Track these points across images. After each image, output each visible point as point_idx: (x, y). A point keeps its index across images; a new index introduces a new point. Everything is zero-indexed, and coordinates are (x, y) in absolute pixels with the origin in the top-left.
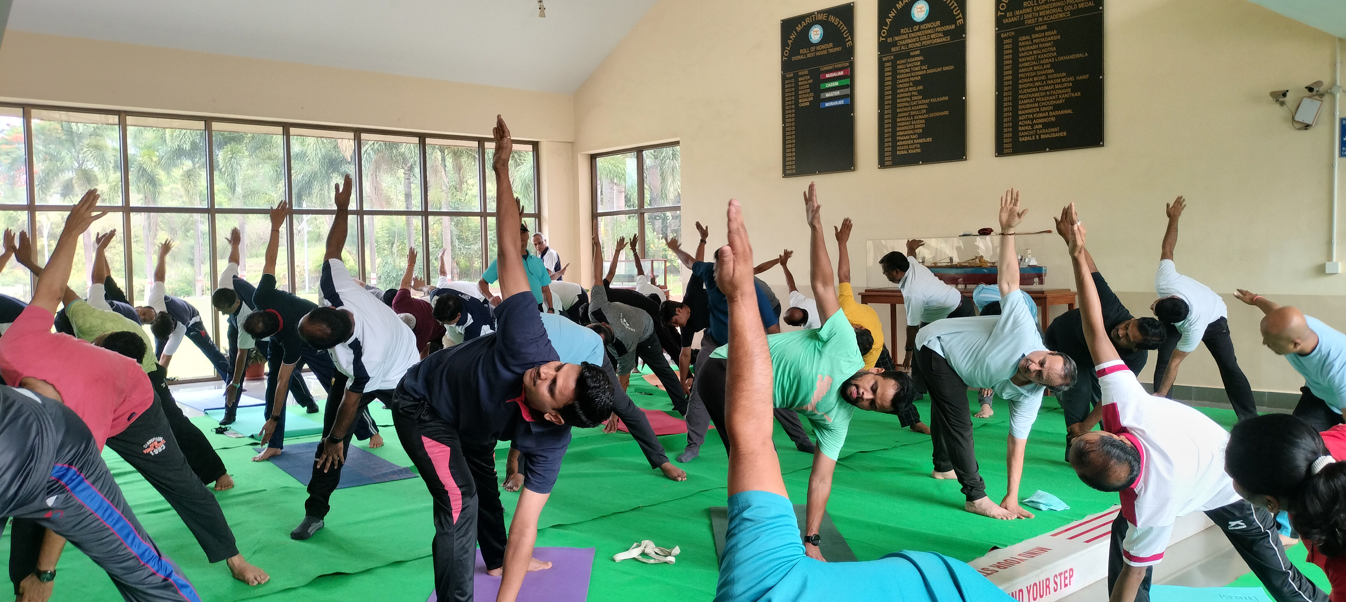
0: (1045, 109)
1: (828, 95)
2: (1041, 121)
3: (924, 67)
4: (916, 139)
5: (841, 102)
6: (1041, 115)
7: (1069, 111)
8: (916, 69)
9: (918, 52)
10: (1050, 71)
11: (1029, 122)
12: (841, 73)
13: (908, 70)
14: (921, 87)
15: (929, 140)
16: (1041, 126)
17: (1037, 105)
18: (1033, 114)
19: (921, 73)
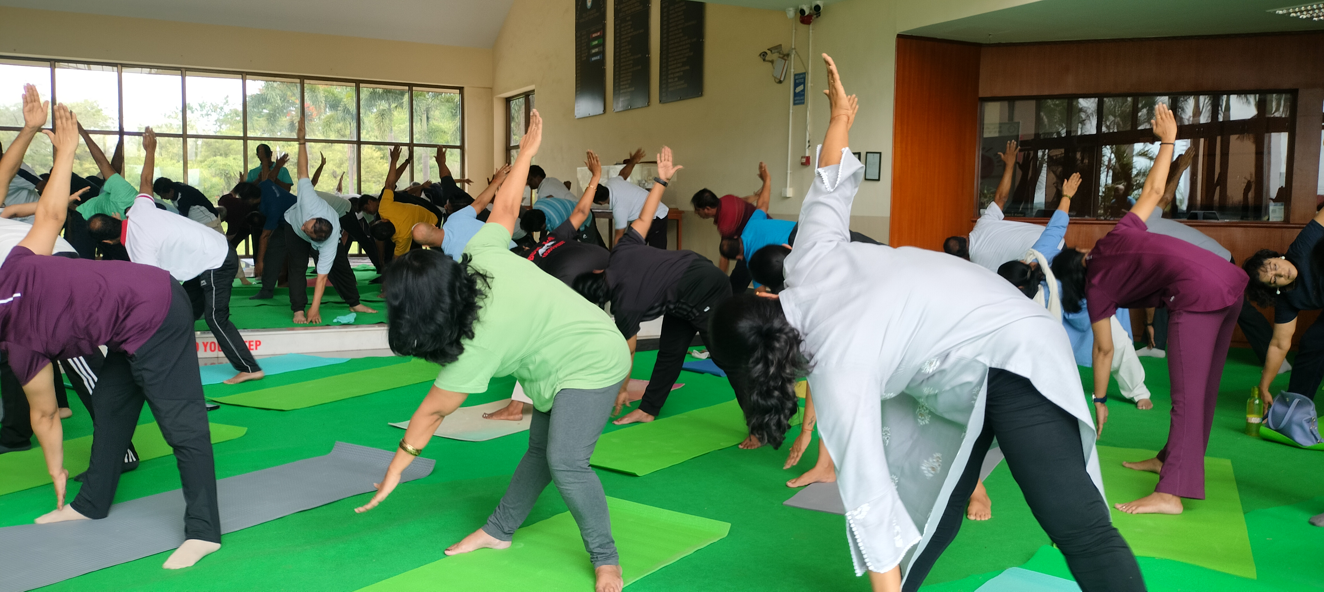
0: (679, 65)
1: (593, 51)
2: (678, 75)
3: (632, 30)
4: (629, 88)
5: (598, 57)
6: (678, 70)
7: (687, 68)
8: (629, 31)
9: (629, 18)
10: (681, 35)
11: (672, 76)
12: (599, 34)
13: (625, 32)
14: (630, 46)
15: (633, 89)
16: (676, 79)
17: (675, 62)
18: (674, 69)
19: (630, 35)
